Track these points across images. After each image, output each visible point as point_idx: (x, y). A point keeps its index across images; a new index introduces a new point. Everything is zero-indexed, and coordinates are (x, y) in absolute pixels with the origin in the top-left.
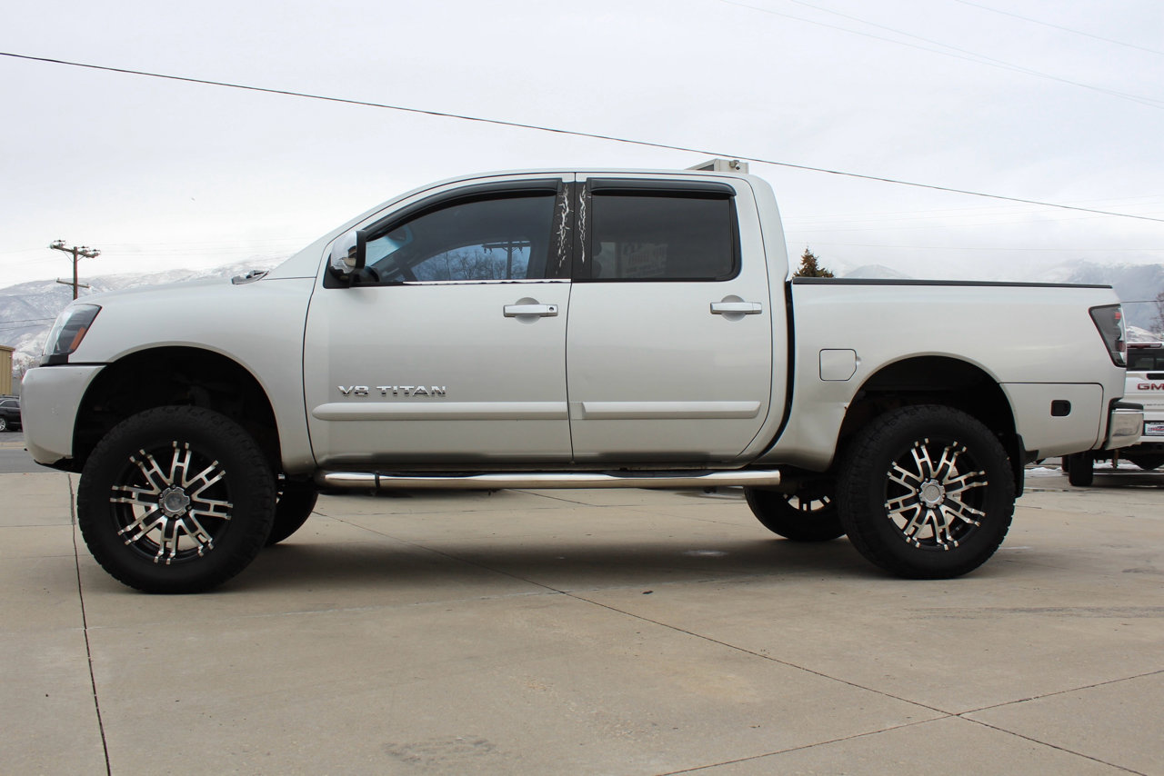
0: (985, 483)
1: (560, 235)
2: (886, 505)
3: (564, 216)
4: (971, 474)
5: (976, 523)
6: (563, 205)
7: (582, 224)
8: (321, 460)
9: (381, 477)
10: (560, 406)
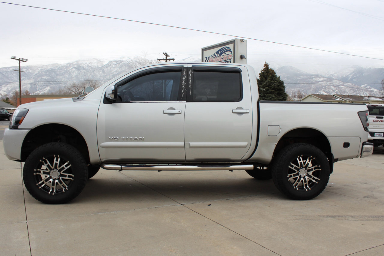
0: (320, 170)
1: (182, 86)
2: (288, 176)
3: (184, 79)
4: (316, 166)
5: (317, 182)
6: (184, 75)
7: (190, 82)
8: (103, 160)
9: (123, 167)
10: (182, 144)
